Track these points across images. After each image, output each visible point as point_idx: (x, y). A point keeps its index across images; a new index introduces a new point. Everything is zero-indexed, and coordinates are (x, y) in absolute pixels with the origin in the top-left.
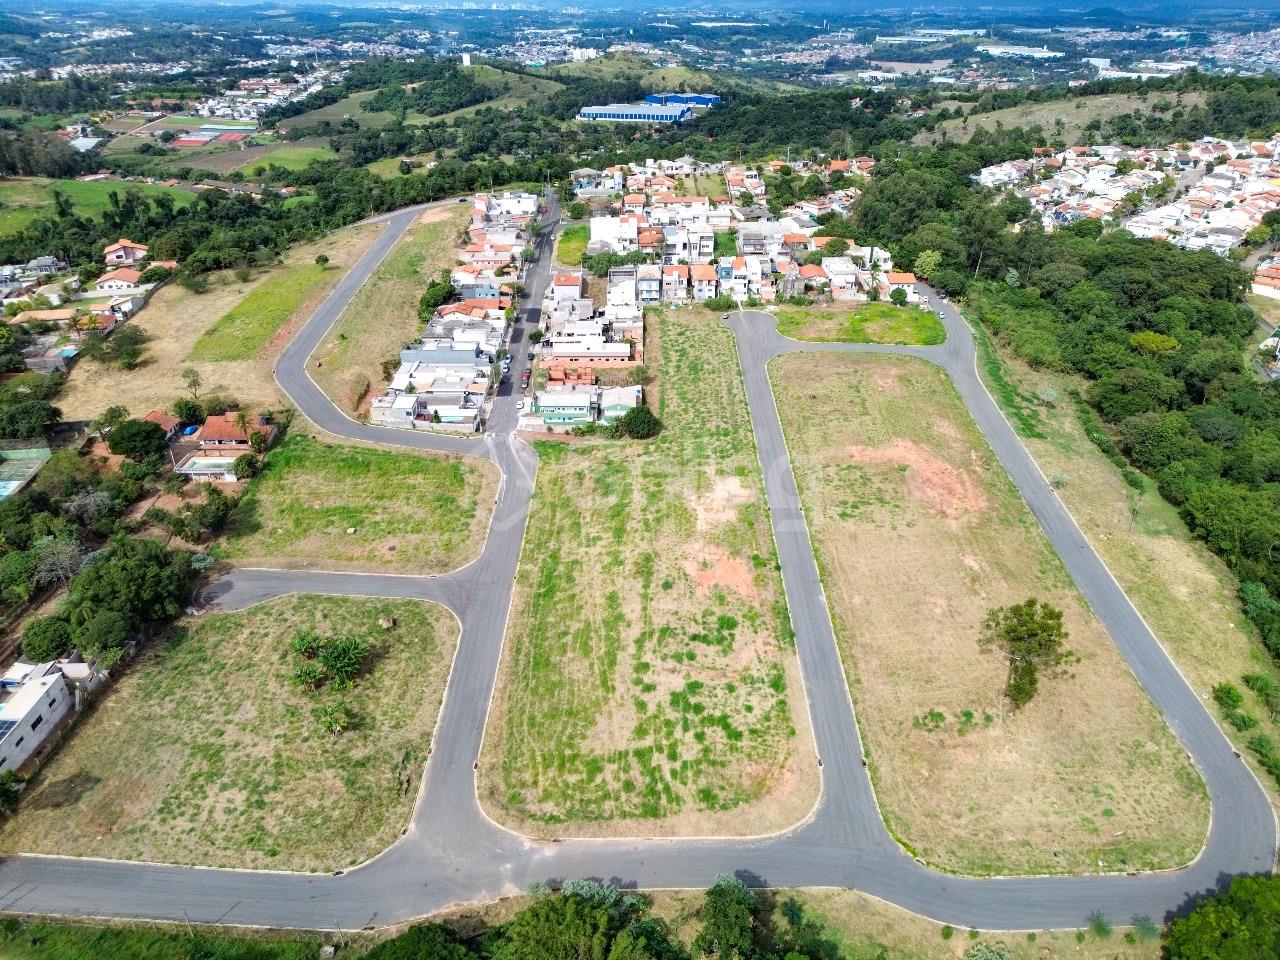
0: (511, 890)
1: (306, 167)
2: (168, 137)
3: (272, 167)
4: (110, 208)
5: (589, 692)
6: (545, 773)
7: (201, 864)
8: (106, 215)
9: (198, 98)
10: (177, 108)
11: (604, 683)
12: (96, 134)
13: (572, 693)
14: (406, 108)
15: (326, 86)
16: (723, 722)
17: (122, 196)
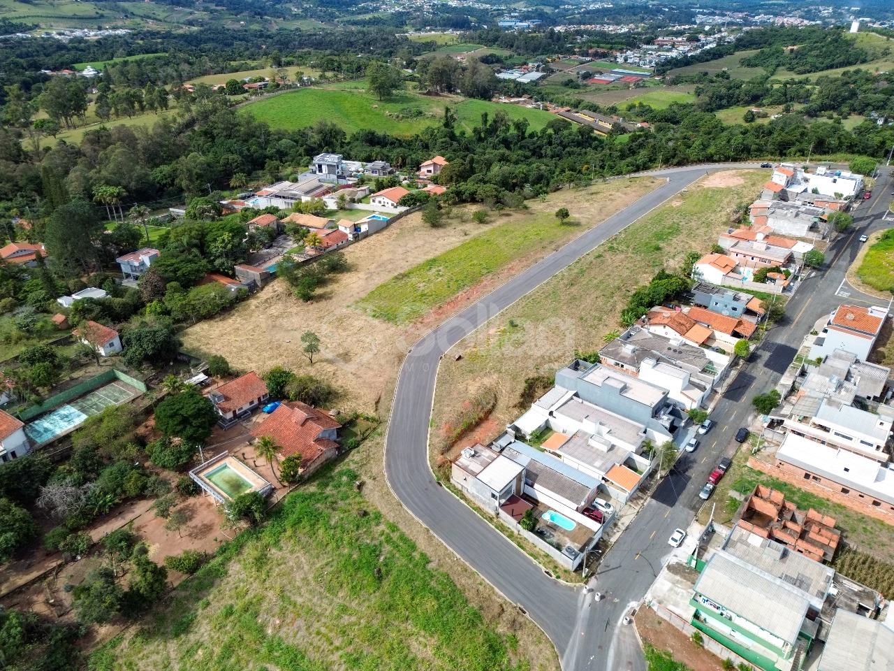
1: (664, 107)
2: (587, 76)
3: (641, 104)
4: (480, 126)
8: (475, 130)
9: (622, 49)
10: (604, 55)
12: (543, 70)
14: (778, 66)
15: (718, 45)
17: (490, 118)
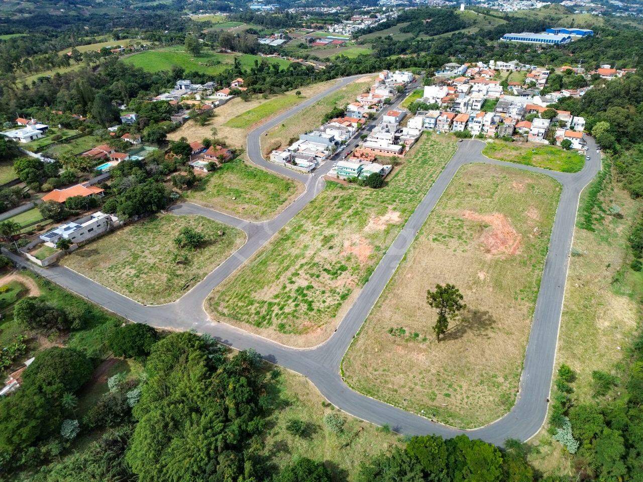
1: (355, 57)
2: (312, 41)
3: (342, 56)
4: (254, 67)
5: (270, 277)
6: (233, 299)
7: (109, 287)
8: (252, 70)
9: (331, 24)
10: (321, 28)
11: (278, 276)
12: (285, 38)
13: (264, 276)
14: (420, 32)
15: (388, 20)
17: (259, 62)
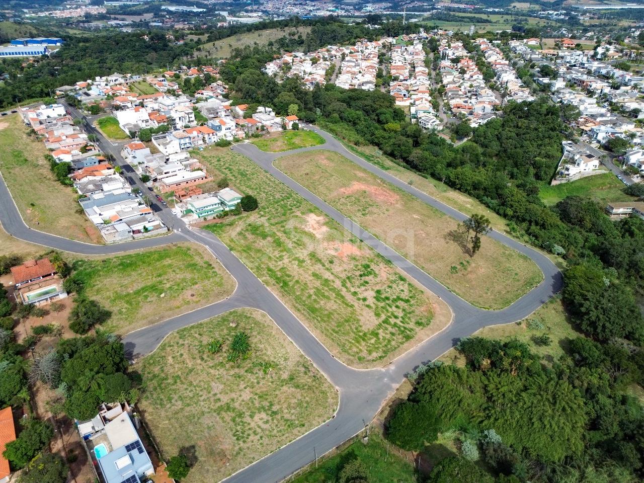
0: (396, 386)
5: (345, 312)
6: (361, 345)
7: (282, 445)
11: (347, 305)
13: (338, 314)
16: (399, 298)
